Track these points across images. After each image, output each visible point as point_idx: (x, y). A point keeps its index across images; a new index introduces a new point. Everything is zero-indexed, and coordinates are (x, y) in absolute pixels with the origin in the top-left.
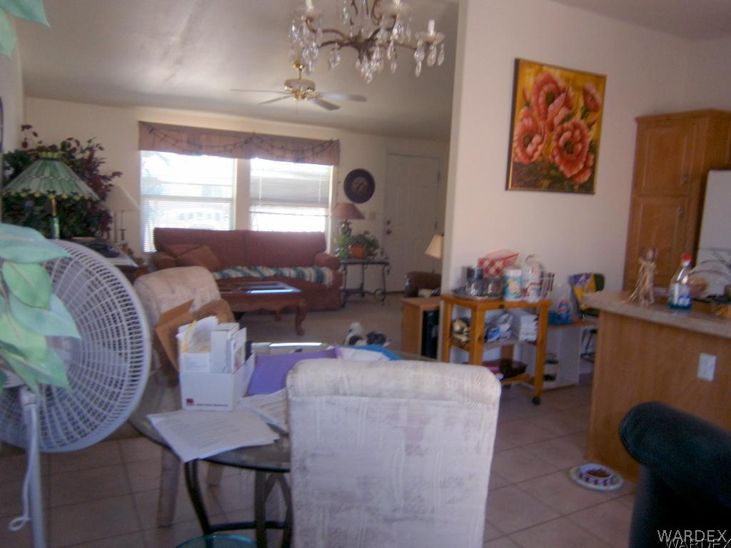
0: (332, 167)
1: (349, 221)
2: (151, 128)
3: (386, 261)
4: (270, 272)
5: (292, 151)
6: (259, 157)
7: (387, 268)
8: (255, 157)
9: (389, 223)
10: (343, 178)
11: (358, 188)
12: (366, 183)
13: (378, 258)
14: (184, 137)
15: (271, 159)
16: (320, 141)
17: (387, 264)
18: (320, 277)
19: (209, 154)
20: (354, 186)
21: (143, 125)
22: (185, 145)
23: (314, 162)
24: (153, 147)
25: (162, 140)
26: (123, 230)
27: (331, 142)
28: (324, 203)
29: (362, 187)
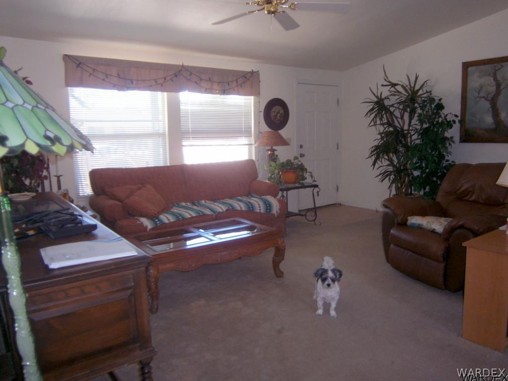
0: (252, 97)
1: (274, 148)
2: (78, 63)
3: (315, 183)
4: (220, 208)
5: (219, 83)
6: (189, 90)
7: (316, 190)
8: (185, 90)
9: (301, 147)
10: (262, 108)
11: (276, 116)
12: (282, 111)
13: (309, 181)
14: (114, 71)
15: (200, 91)
16: (243, 72)
17: (316, 186)
18: (268, 206)
19: (139, 88)
20: (273, 114)
21: (67, 58)
22: (115, 80)
23: (239, 94)
24: (81, 83)
25: (91, 74)
26: (58, 177)
27: (252, 73)
28: (247, 133)
29: (279, 115)
